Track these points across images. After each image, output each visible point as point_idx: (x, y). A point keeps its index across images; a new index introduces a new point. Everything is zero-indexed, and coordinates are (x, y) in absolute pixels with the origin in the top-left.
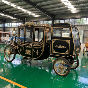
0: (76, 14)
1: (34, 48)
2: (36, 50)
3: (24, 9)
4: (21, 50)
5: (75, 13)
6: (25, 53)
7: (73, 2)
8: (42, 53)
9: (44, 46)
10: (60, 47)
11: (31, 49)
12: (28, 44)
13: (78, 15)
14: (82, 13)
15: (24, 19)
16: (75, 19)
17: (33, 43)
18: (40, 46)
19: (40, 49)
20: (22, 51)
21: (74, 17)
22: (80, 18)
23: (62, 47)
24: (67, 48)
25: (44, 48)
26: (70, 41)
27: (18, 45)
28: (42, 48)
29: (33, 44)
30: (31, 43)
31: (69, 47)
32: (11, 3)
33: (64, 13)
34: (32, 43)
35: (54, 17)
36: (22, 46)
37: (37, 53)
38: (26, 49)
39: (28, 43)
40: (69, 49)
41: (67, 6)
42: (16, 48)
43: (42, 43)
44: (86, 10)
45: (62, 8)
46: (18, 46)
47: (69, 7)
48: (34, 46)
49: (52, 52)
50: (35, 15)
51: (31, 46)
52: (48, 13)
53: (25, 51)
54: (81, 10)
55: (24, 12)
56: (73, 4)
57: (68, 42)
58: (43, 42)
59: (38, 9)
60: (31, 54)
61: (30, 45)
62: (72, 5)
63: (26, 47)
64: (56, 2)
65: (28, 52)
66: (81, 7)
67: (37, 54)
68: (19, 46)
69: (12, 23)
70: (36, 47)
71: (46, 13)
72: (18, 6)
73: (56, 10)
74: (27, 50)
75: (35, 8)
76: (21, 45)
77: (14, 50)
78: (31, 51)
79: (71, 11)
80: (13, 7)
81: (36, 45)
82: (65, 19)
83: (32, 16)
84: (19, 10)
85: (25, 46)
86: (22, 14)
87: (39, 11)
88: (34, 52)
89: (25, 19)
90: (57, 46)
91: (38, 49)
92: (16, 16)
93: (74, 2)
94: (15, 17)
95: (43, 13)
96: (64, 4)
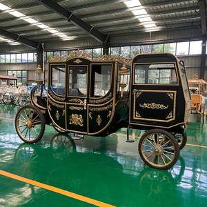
0: (154, 34)
1: (90, 111)
2: (95, 114)
3: (40, 22)
4: (58, 116)
5: (152, 32)
6: (68, 121)
7: (151, 8)
8: (110, 121)
9: (114, 105)
10: (153, 106)
11: (83, 113)
12: (75, 102)
13: (160, 37)
14: (168, 31)
15: (41, 45)
16: (152, 44)
17: (88, 99)
18: (106, 106)
19: (106, 112)
20: (62, 118)
21: (150, 40)
22: (164, 43)
23: (158, 105)
24: (170, 109)
25: (114, 110)
26: (175, 92)
27: (49, 103)
28: (111, 109)
29: (88, 102)
30: (83, 100)
31: (175, 106)
32: (12, 8)
33: (130, 31)
34: (85, 100)
35: (109, 41)
36: (59, 106)
37: (99, 122)
38: (70, 112)
39: (76, 100)
40: (174, 110)
41: (137, 17)
42: (44, 112)
43: (111, 99)
44: (176, 26)
45: (127, 20)
46: (49, 107)
47: (141, 20)
48: (90, 106)
49: (134, 118)
50: (64, 36)
51: (83, 106)
52: (96, 32)
53: (68, 118)
54: (166, 25)
55: (41, 29)
56: (150, 13)
57: (173, 94)
58: (112, 97)
59: (74, 23)
60: (85, 123)
61: (80, 104)
62: (148, 15)
63: (70, 108)
64: (115, 8)
65: (77, 119)
66: (166, 18)
67: (99, 124)
68: (52, 107)
69: (10, 54)
70: (96, 107)
71: (92, 33)
72: (27, 15)
73: (112, 24)
74: (73, 115)
75: (69, 21)
76: (57, 105)
77: (42, 117)
78: (85, 118)
79: (144, 28)
80: (15, 18)
81: (95, 104)
82: (130, 46)
83: (58, 37)
84: (29, 24)
85: (68, 106)
86: (36, 33)
87: (77, 27)
88: (90, 119)
89: (43, 44)
90: (145, 104)
91: (100, 113)
92: (21, 39)
93: (154, 8)
94: (19, 41)
95: (84, 32)
96: (132, 13)
